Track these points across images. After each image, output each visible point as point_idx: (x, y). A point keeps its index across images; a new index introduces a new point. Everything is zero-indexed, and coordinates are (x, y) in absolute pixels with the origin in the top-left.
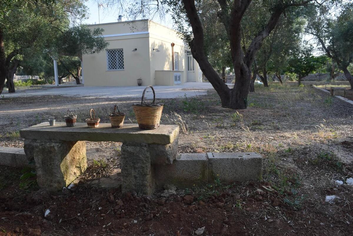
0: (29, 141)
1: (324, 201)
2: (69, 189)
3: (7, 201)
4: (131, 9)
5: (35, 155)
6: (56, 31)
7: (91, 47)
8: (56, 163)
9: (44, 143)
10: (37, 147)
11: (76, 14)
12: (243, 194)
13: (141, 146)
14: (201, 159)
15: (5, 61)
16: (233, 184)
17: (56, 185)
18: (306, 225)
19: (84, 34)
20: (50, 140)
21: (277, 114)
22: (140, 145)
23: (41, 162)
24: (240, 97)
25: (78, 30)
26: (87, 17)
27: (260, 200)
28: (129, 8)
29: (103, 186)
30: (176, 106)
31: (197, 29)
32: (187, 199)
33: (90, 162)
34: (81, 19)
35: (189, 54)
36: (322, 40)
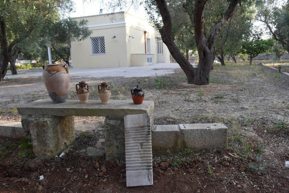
0: (25, 116)
1: (284, 166)
2: (60, 157)
3: (8, 168)
4: (110, 3)
5: (30, 128)
6: (49, 23)
7: (78, 35)
8: (49, 135)
9: (38, 118)
10: (32, 121)
11: (65, 8)
12: (212, 160)
14: (174, 130)
15: (7, 49)
16: (202, 151)
17: (49, 154)
18: (271, 189)
19: (71, 25)
20: (44, 115)
21: (235, 89)
23: (36, 135)
24: (203, 75)
25: (67, 22)
26: (74, 10)
27: (228, 166)
28: (108, 2)
29: (89, 155)
30: (149, 83)
31: (166, 18)
32: (163, 166)
33: (78, 133)
34: (69, 12)
35: (159, 40)
36: (270, 26)
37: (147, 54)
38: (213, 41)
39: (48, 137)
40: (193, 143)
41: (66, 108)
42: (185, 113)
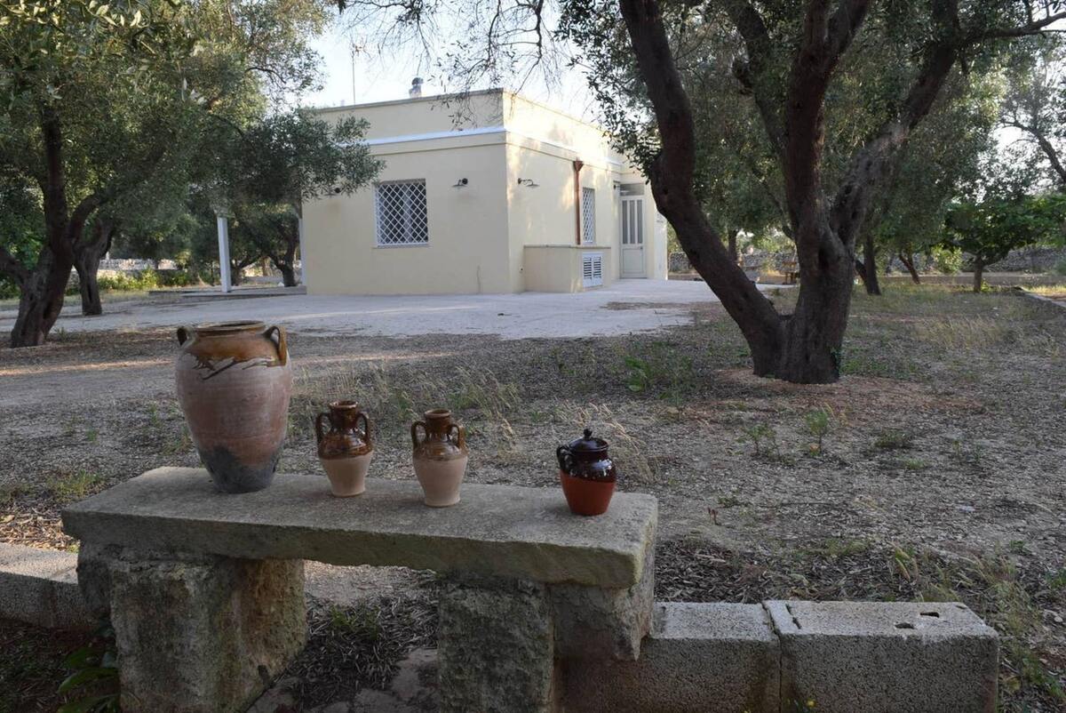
0: (95, 550)
4: (454, 58)
5: (113, 605)
6: (223, 131)
7: (331, 178)
8: (192, 644)
9: (145, 564)
10: (121, 578)
11: (284, 76)
13: (517, 590)
14: (751, 638)
15: (66, 224)
19: (306, 138)
20: (172, 553)
21: (952, 403)
22: (515, 586)
23: (134, 637)
24: (816, 343)
25: (290, 126)
26: (319, 84)
28: (448, 54)
33: (320, 612)
34: (298, 91)
35: (628, 194)
36: (1049, 145)
37: (582, 245)
38: (857, 210)
39: (186, 651)
40: (834, 697)
41: (268, 526)
42: (767, 519)
